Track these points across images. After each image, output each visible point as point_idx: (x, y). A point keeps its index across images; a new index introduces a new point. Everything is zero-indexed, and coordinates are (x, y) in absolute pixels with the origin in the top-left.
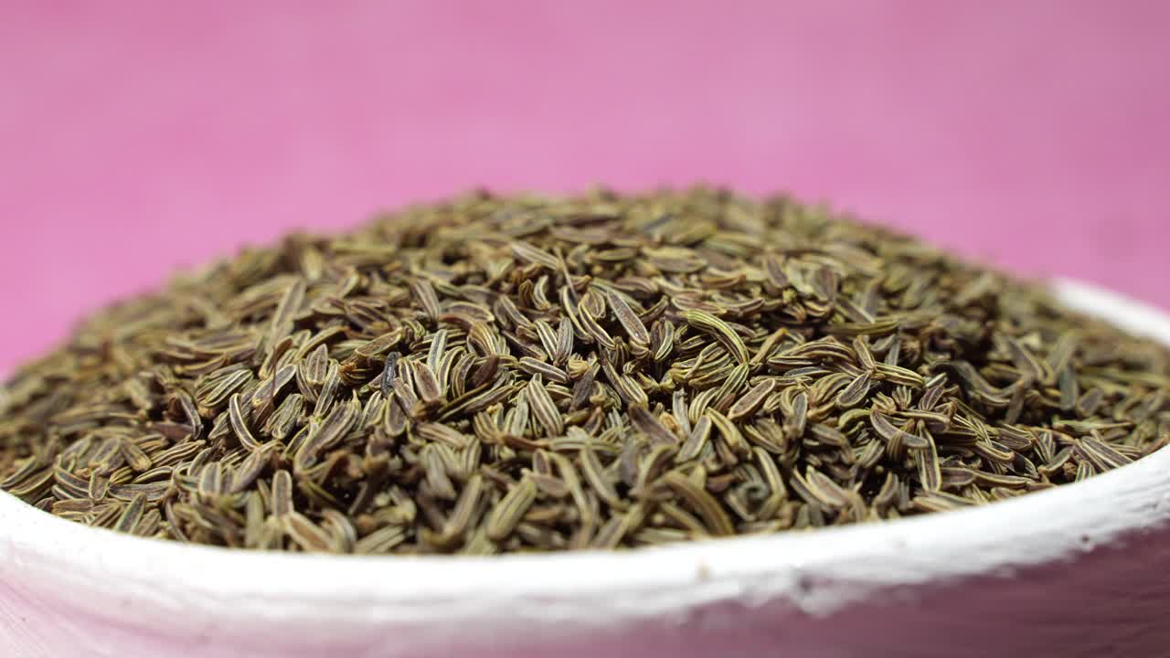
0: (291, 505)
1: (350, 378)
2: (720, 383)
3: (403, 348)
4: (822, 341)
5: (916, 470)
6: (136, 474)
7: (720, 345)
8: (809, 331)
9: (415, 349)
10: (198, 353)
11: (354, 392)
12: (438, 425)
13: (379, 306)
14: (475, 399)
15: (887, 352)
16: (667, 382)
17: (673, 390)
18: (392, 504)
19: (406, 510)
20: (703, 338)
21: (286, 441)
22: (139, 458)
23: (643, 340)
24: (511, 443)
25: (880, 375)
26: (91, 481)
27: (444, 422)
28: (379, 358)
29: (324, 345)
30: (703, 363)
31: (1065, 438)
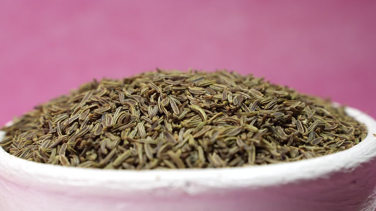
0: (65, 153)
1: (92, 119)
2: (195, 127)
3: (110, 111)
4: (233, 117)
5: (247, 157)
6: (33, 142)
7: (200, 116)
8: (230, 114)
9: (113, 111)
10: (58, 110)
11: (93, 123)
12: (110, 133)
13: (107, 99)
14: (122, 127)
15: (251, 121)
16: (180, 126)
17: (181, 128)
18: (91, 154)
19: (94, 156)
20: (195, 113)
21: (70, 135)
22: (35, 138)
23: (177, 113)
24: (128, 140)
25: (245, 128)
26: (20, 143)
27: (112, 133)
28: (101, 114)
29: (89, 109)
30: (192, 121)
31: (302, 151)
